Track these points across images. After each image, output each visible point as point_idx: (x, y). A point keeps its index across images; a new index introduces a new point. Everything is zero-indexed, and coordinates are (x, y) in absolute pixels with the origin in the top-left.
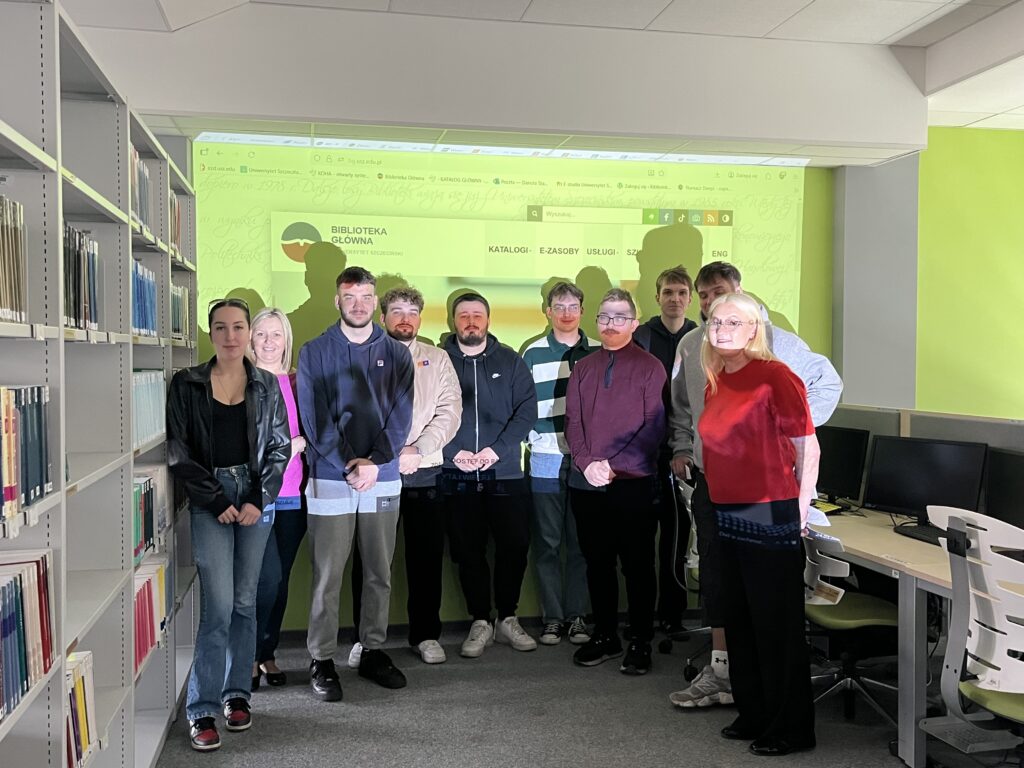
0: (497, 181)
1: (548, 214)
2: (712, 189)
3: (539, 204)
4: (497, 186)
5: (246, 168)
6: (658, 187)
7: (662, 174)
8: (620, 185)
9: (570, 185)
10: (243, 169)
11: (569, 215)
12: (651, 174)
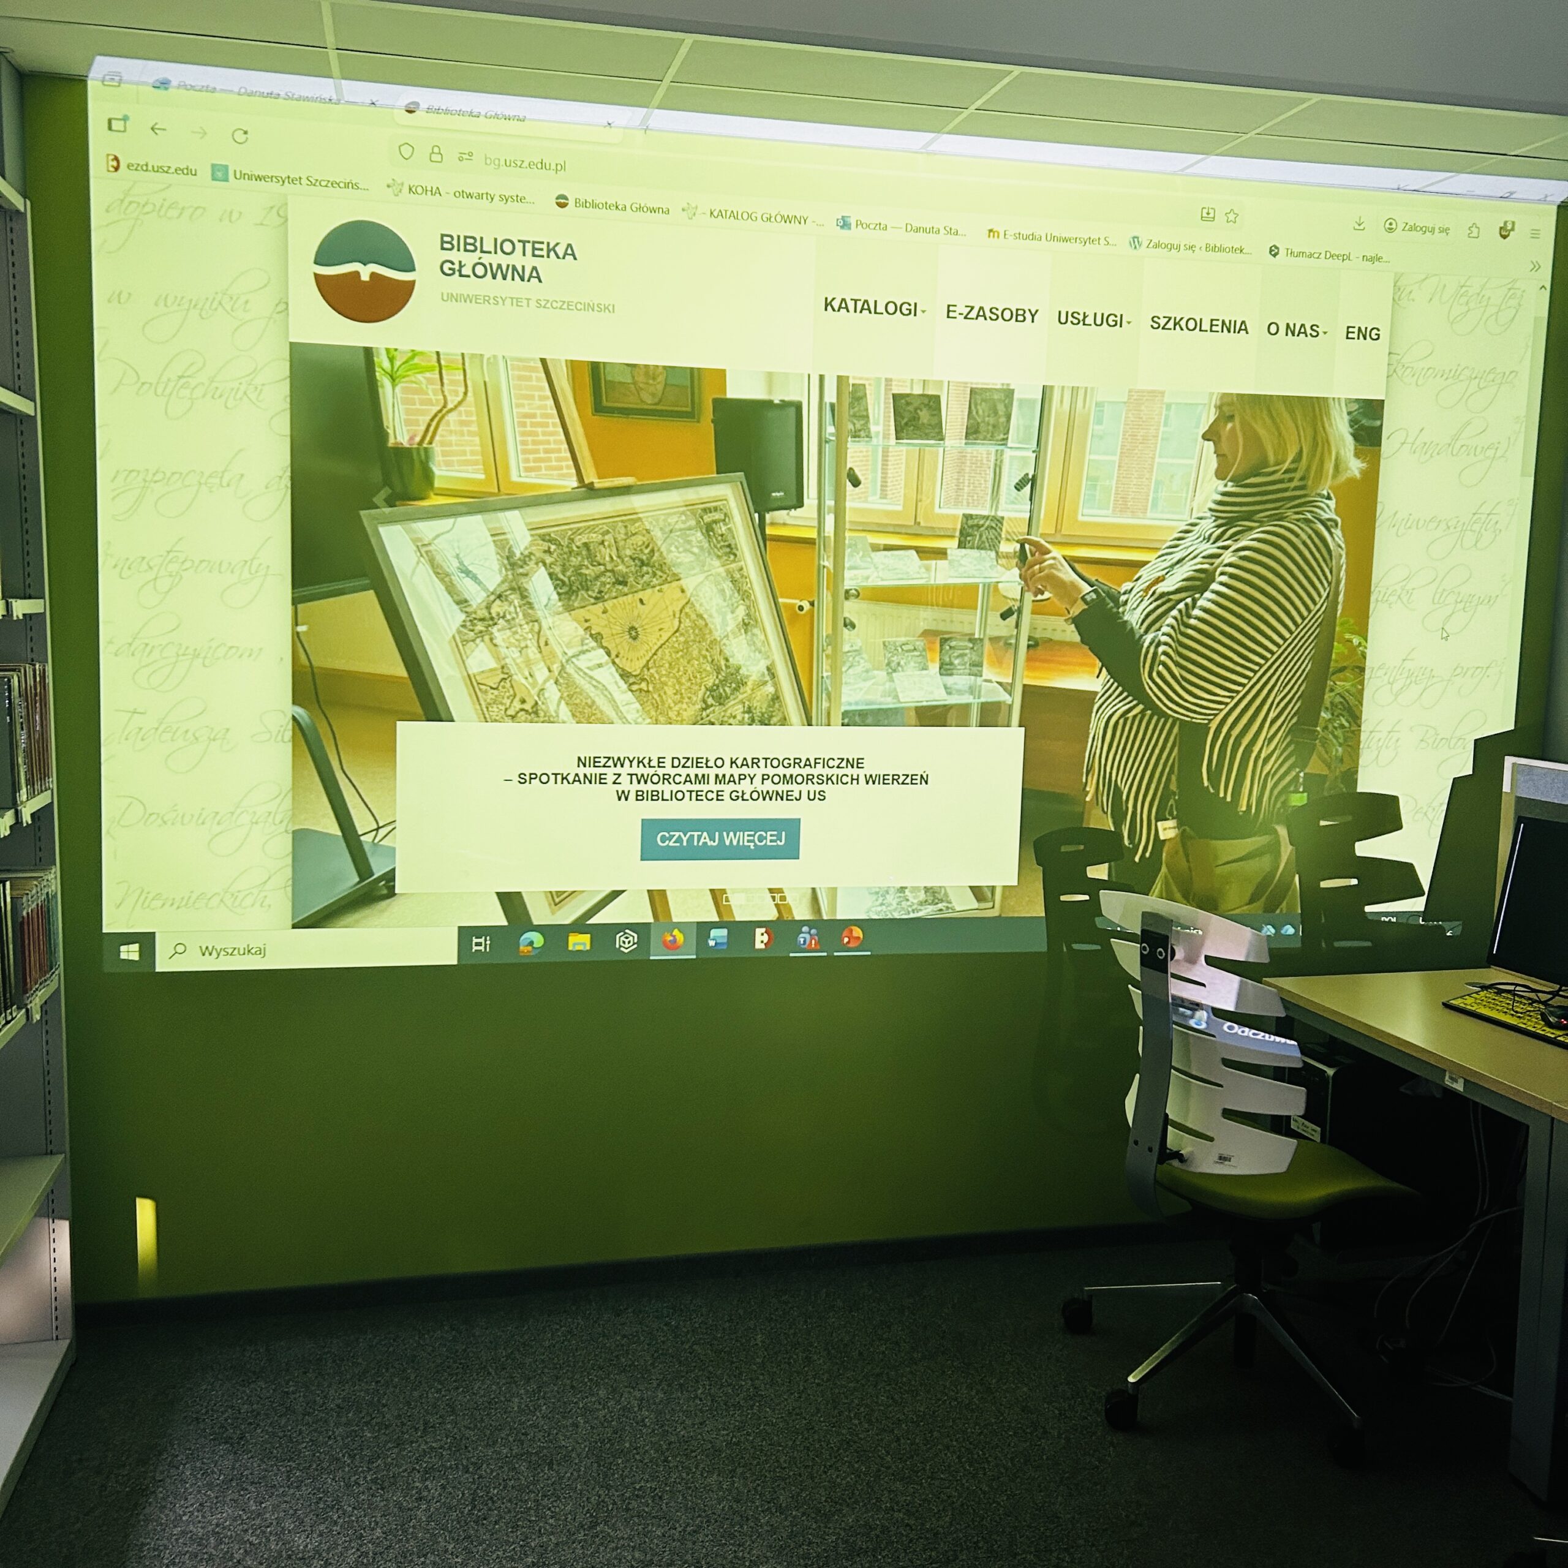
0: (845, 224)
2: (1346, 258)
4: (845, 232)
5: (226, 167)
6: (1222, 250)
7: (1233, 217)
8: (1135, 241)
9: (1019, 236)
10: (220, 173)
12: (1208, 216)
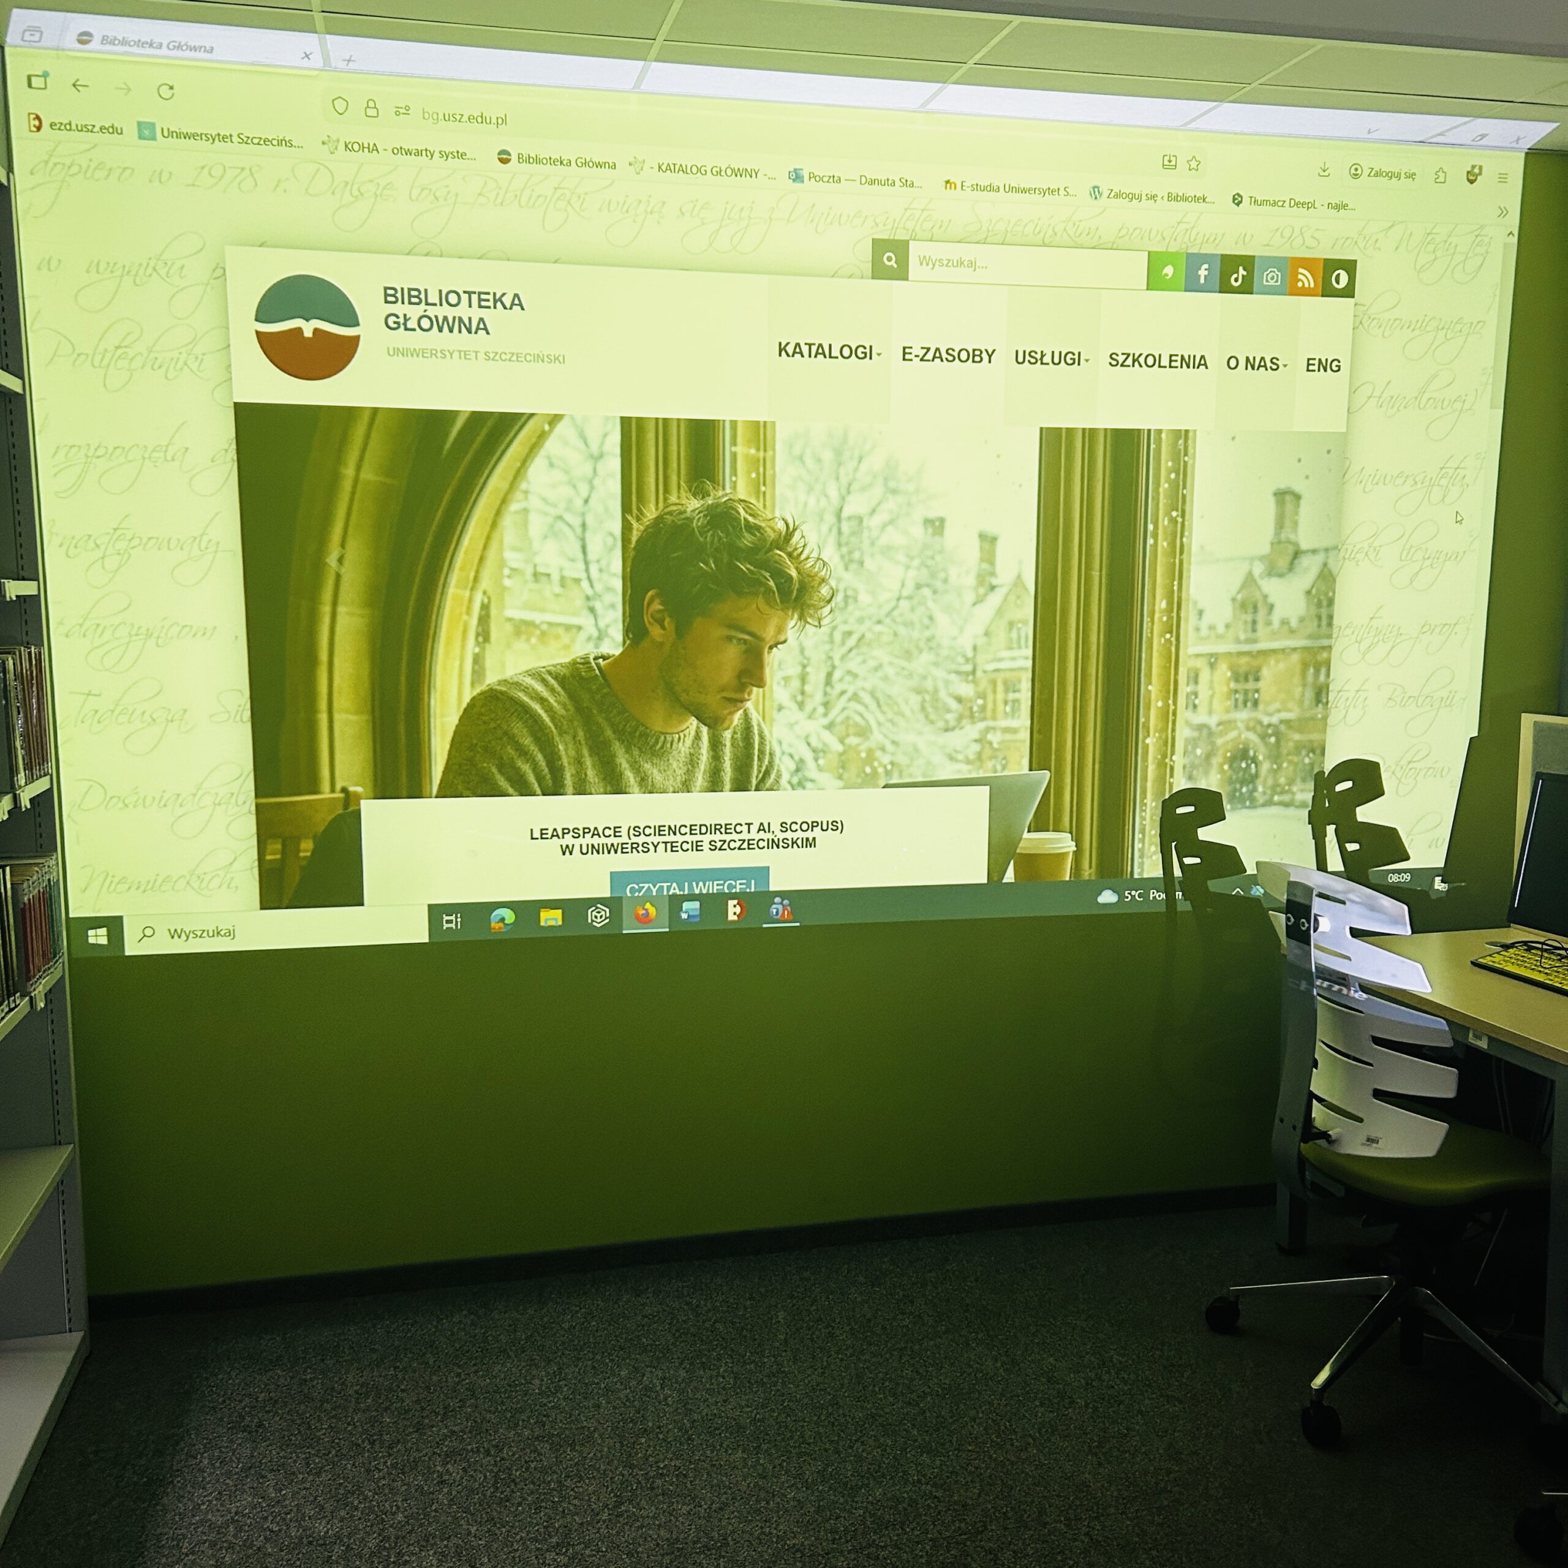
0: (797, 176)
1: (923, 261)
2: (1309, 206)
3: (901, 236)
5: (151, 126)
6: (1185, 199)
7: (1195, 165)
8: (1095, 192)
9: (976, 187)
10: (146, 131)
11: (972, 264)
